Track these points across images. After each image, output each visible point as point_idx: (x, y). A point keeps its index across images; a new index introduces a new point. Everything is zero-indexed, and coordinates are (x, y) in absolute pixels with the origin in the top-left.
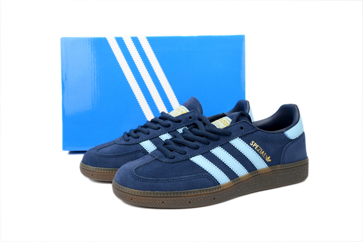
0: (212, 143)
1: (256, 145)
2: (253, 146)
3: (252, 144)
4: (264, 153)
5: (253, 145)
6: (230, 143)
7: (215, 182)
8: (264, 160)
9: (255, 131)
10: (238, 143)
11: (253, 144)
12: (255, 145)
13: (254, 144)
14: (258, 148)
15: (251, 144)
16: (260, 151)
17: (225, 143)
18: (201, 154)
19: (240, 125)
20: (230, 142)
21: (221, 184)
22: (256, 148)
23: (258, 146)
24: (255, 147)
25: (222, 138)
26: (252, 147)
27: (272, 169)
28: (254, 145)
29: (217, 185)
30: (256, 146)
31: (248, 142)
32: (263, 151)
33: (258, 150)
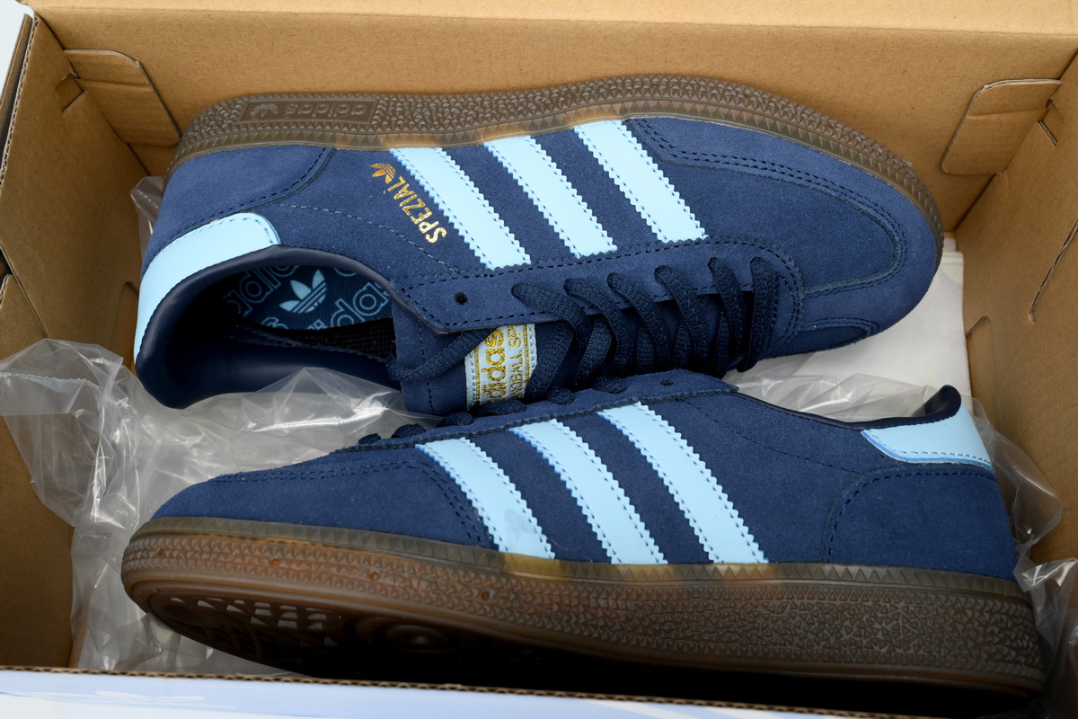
1: (421, 226)
2: (437, 223)
3: (440, 234)
5: (437, 227)
6: (528, 257)
8: (402, 171)
11: (433, 230)
12: (425, 227)
13: (431, 232)
14: (416, 213)
15: (444, 233)
16: (414, 202)
18: (659, 243)
19: (466, 312)
20: (528, 260)
22: (429, 214)
23: (416, 222)
24: (430, 220)
26: (444, 222)
28: (430, 226)
29: (638, 120)
30: (425, 220)
31: (455, 243)
32: (401, 200)
33: (421, 205)
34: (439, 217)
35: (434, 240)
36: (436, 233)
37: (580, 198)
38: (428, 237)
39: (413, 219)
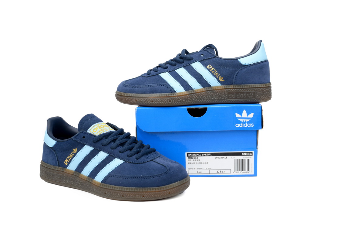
0: (177, 65)
4: (218, 75)
7: (172, 90)
8: (218, 80)
9: (213, 58)
10: (197, 66)
12: (211, 67)
13: (210, 67)
14: (213, 70)
15: (207, 67)
16: (214, 72)
17: (187, 65)
18: (168, 72)
20: (191, 65)
21: (176, 92)
24: (210, 69)
25: (185, 61)
26: (207, 69)
27: (225, 87)
28: (210, 68)
29: (173, 92)
31: (205, 66)
32: (216, 73)
33: (213, 72)
34: (209, 70)
35: (209, 65)
36: (209, 66)
37: (183, 78)
38: (210, 66)
39: (214, 69)
